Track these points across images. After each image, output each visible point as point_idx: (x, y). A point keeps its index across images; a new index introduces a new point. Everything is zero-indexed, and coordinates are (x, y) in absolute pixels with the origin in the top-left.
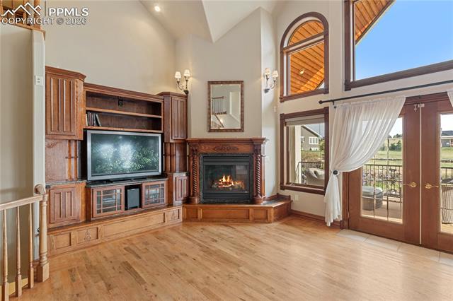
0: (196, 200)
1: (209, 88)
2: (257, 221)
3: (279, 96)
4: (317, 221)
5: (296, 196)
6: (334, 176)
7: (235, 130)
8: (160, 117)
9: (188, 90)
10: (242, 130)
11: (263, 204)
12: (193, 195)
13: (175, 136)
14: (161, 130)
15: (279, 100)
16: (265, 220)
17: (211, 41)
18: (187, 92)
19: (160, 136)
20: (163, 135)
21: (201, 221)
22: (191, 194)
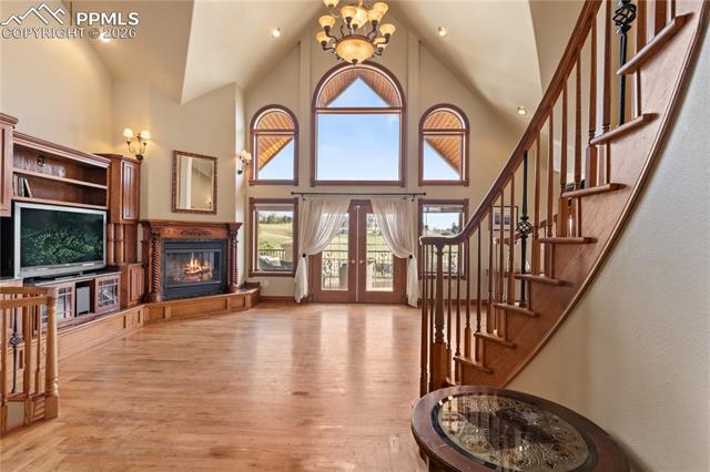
0: (158, 298)
1: (175, 159)
2: (235, 310)
3: (248, 178)
4: (288, 302)
5: (265, 282)
6: (304, 259)
7: (207, 213)
8: (105, 187)
9: (143, 155)
10: (214, 212)
11: (238, 292)
12: (153, 291)
13: (127, 214)
14: (105, 205)
15: (248, 183)
16: (243, 307)
17: (179, 103)
18: (140, 157)
19: (105, 213)
20: (108, 212)
21: (170, 320)
22: (150, 290)
